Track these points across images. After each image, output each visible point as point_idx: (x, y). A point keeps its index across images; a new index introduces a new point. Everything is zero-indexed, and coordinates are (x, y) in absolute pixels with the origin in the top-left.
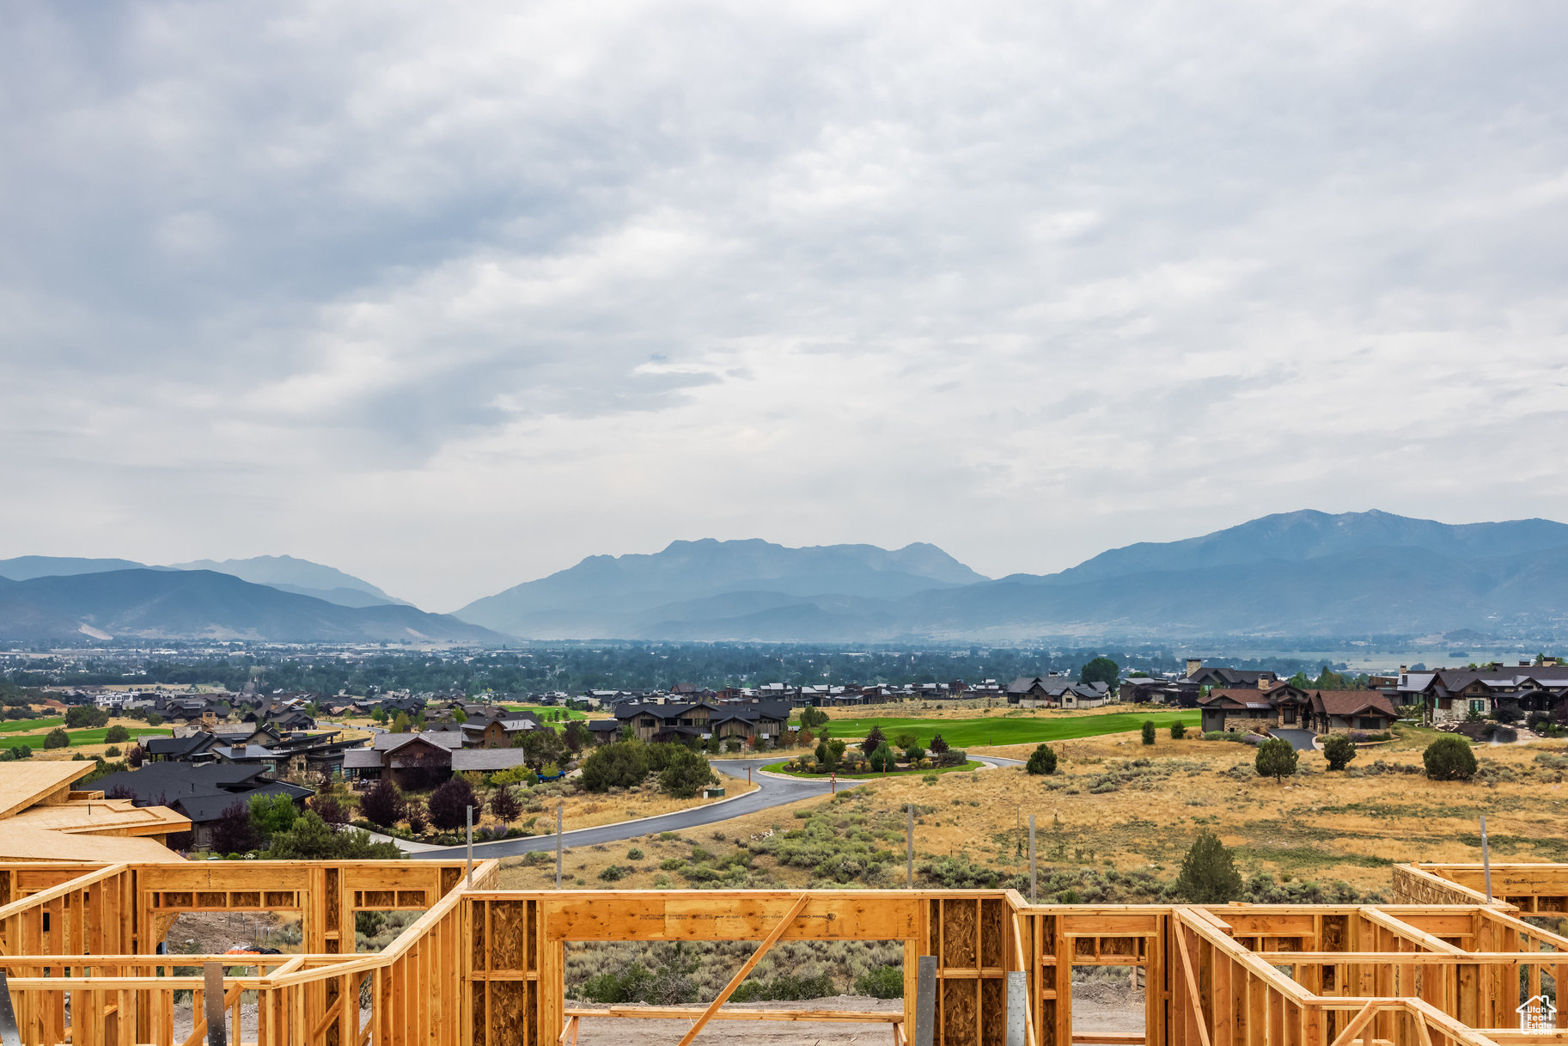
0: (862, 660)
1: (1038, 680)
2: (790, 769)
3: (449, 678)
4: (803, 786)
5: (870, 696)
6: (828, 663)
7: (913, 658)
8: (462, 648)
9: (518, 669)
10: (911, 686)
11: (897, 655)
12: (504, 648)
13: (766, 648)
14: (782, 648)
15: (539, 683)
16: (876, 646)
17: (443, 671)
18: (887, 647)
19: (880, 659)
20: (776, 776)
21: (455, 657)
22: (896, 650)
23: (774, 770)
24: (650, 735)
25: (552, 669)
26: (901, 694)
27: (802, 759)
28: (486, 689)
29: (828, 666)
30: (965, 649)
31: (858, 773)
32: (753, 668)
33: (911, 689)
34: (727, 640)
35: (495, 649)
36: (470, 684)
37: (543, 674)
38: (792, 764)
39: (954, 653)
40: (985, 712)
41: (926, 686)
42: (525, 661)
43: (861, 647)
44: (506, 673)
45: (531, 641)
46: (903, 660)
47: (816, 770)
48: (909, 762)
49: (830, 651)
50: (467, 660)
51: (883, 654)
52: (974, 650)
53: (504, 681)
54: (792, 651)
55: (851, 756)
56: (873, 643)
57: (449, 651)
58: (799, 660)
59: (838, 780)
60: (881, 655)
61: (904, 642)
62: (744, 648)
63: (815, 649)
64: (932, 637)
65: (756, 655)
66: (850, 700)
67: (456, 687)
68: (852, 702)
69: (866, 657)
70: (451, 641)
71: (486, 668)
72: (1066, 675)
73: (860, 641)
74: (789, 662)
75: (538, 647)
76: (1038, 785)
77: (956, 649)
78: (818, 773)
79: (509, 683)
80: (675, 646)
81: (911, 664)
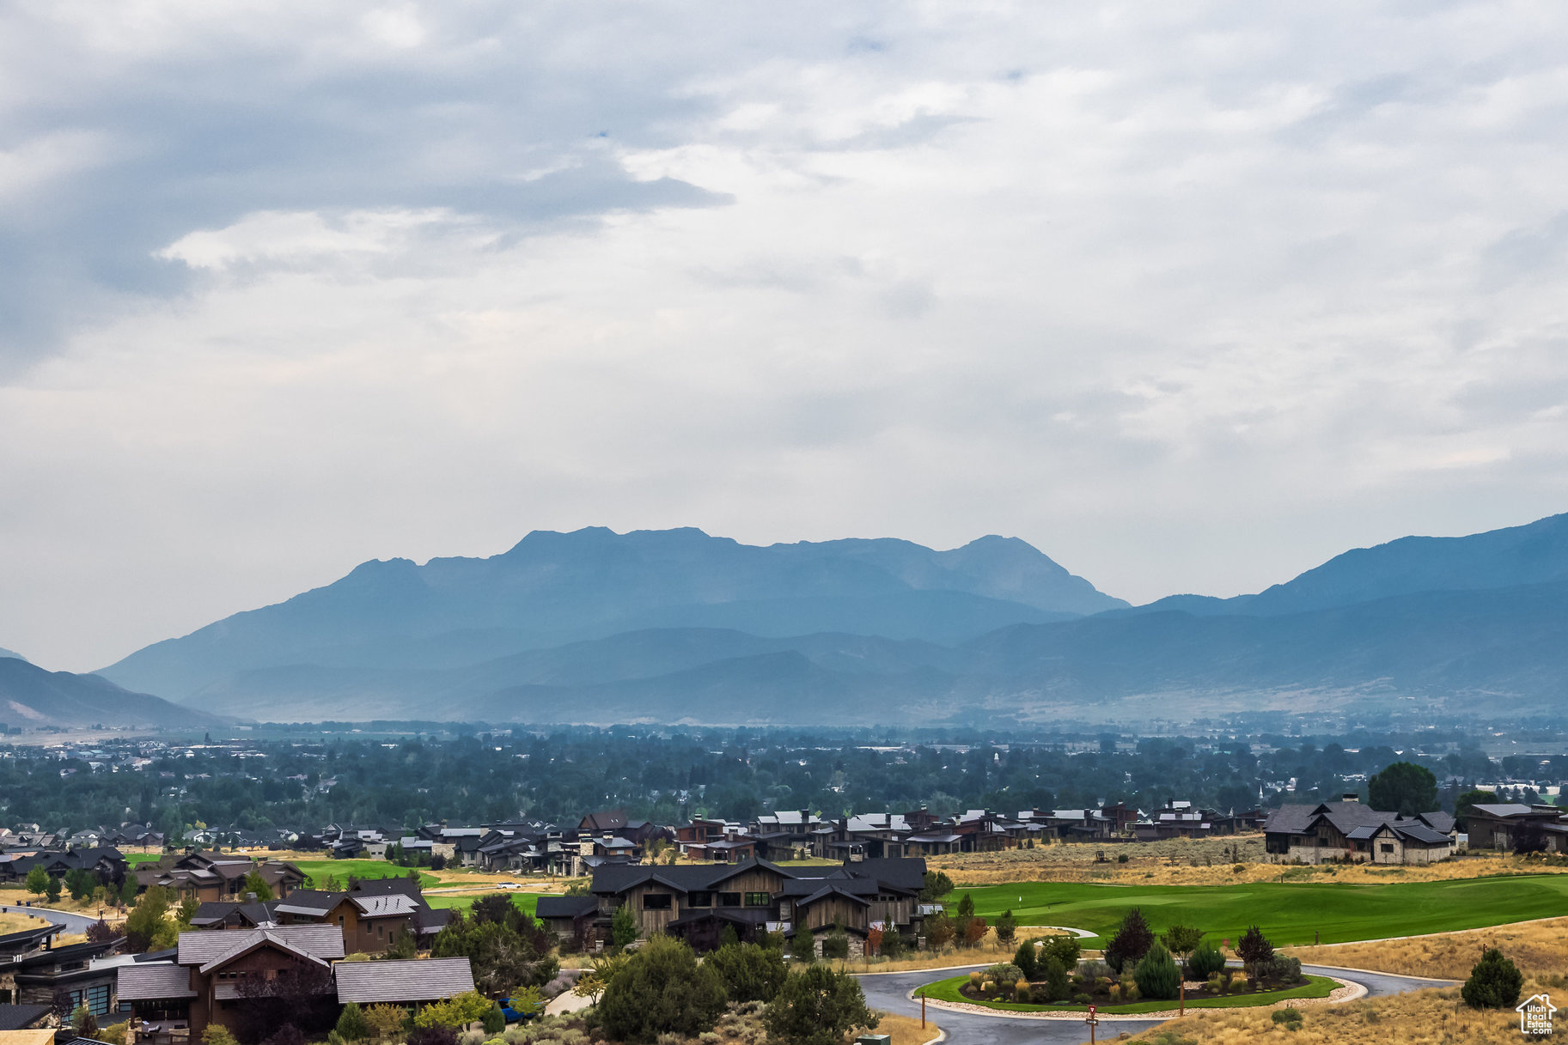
0: (900, 761)
1: (1322, 809)
2: (972, 992)
3: (113, 800)
4: (1023, 1029)
5: (974, 837)
6: (839, 766)
7: (997, 757)
8: (124, 741)
9: (248, 783)
10: (1030, 814)
11: (963, 750)
12: (208, 740)
13: (713, 737)
14: (742, 736)
15: (294, 809)
16: (921, 733)
17: (98, 787)
18: (941, 735)
19: (934, 759)
20: (953, 1007)
21: (115, 759)
22: (960, 741)
23: (946, 997)
24: (662, 924)
25: (313, 781)
26: (1018, 830)
27: (996, 973)
28: (193, 823)
29: (839, 772)
30: (1090, 739)
31: (1115, 1002)
32: (697, 777)
33: (1033, 820)
34: (633, 722)
35: (190, 742)
36: (160, 813)
37: (295, 790)
38: (976, 983)
39: (1070, 745)
40: (1236, 870)
41: (1060, 814)
42: (254, 765)
43: (891, 736)
44: (227, 791)
45: (256, 726)
46: (979, 760)
47: (1031, 996)
48: (1204, 978)
49: (837, 744)
50: (139, 763)
51: (938, 748)
52: (1108, 741)
53: (226, 806)
54: (762, 743)
55: (1090, 969)
56: (912, 728)
57: (100, 747)
58: (782, 761)
59: (1100, 1017)
60: (934, 751)
61: (971, 725)
62: (669, 737)
63: (806, 739)
64: (1025, 715)
65: (698, 751)
66: (936, 845)
67: (130, 819)
68: (941, 848)
69: (906, 756)
70: (99, 727)
71: (180, 781)
72: (1290, 788)
73: (887, 723)
74: (765, 765)
75: (273, 738)
76: (1505, 1028)
77: (1073, 737)
78: (1036, 1001)
79: (235, 812)
80: (538, 734)
81: (995, 768)
